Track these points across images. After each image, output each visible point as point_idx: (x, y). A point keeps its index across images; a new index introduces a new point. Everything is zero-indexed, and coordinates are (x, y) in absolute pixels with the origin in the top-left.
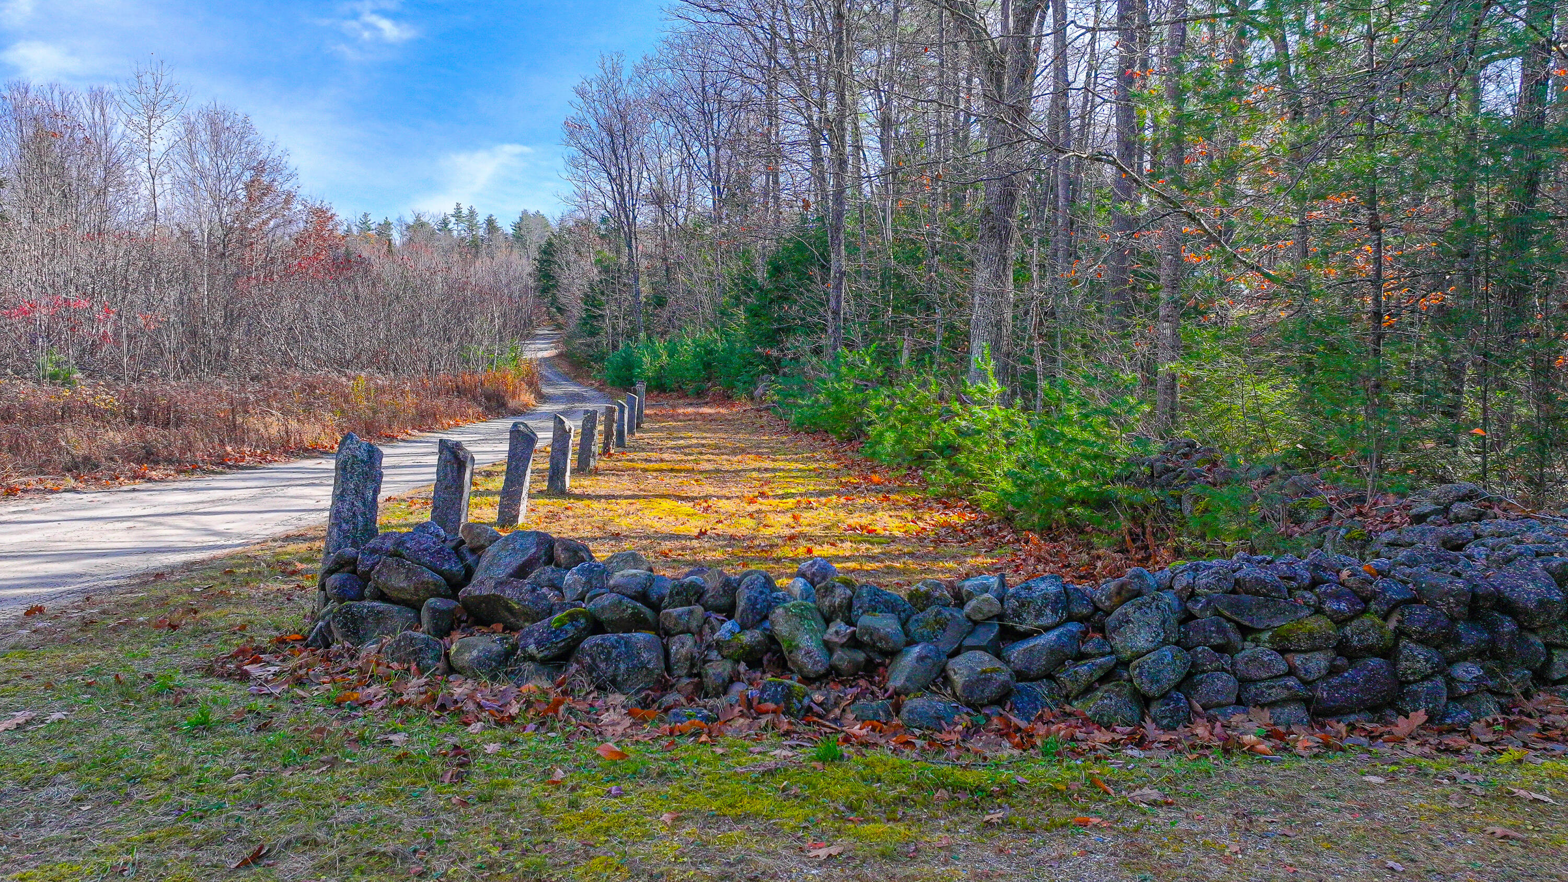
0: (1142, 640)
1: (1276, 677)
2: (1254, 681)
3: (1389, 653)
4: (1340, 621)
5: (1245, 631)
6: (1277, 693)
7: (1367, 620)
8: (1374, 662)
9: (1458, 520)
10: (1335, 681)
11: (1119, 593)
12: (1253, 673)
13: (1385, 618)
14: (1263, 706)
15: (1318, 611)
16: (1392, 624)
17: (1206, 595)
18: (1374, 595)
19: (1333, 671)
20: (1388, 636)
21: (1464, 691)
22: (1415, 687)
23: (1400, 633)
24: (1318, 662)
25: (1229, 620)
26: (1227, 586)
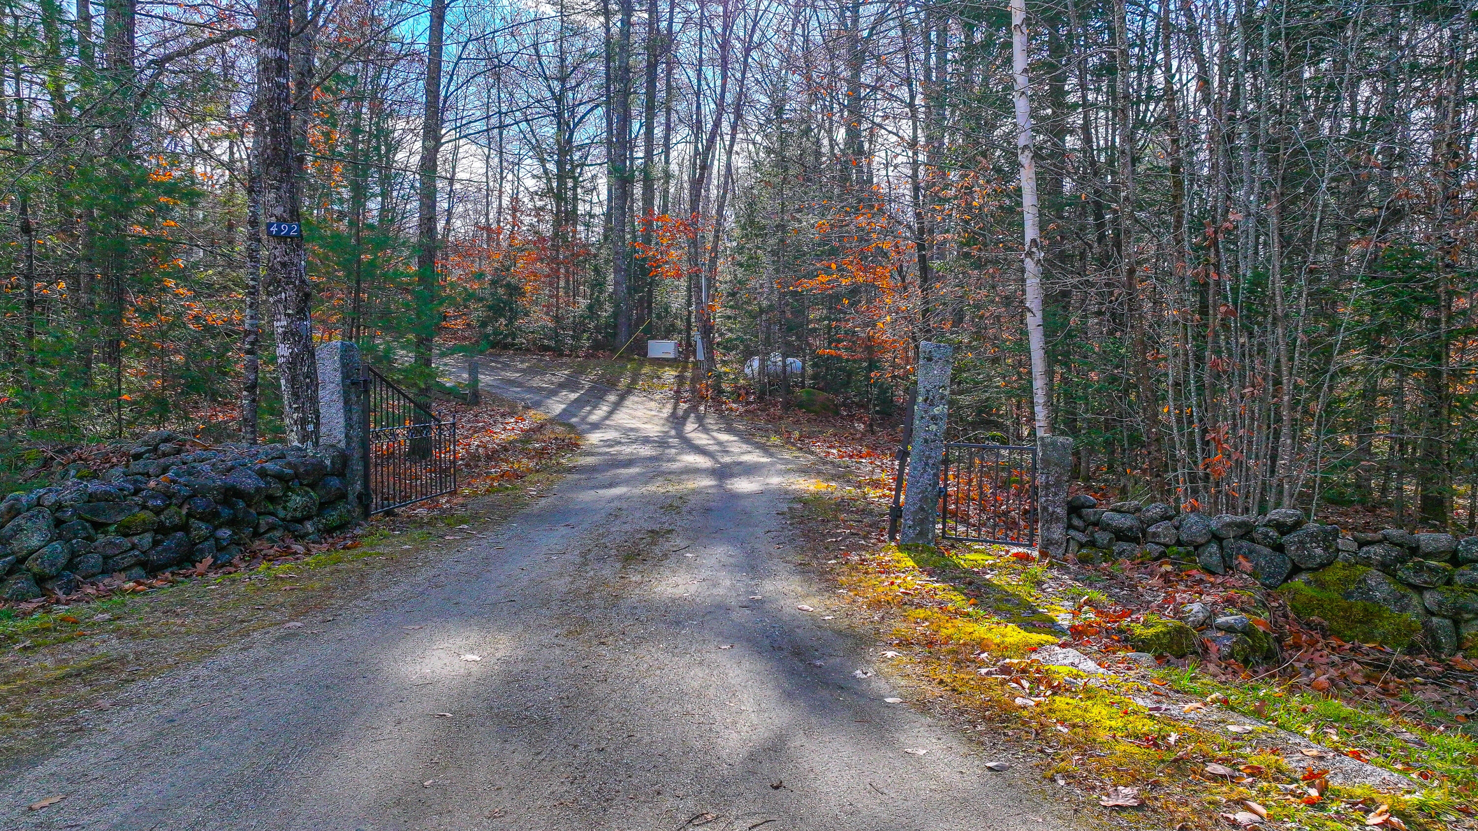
0: (35, 541)
1: (125, 552)
2: (111, 557)
3: (185, 528)
4: (158, 512)
5: (97, 526)
6: (128, 561)
7: (173, 509)
8: (179, 534)
9: (164, 455)
10: (160, 548)
11: (9, 512)
12: (109, 552)
13: (180, 507)
14: (120, 571)
15: (144, 507)
16: (184, 511)
17: (71, 506)
18: (174, 494)
19: (156, 543)
20: (184, 519)
21: (225, 544)
22: (200, 546)
23: (189, 515)
24: (148, 538)
25: (87, 521)
26: (86, 498)
